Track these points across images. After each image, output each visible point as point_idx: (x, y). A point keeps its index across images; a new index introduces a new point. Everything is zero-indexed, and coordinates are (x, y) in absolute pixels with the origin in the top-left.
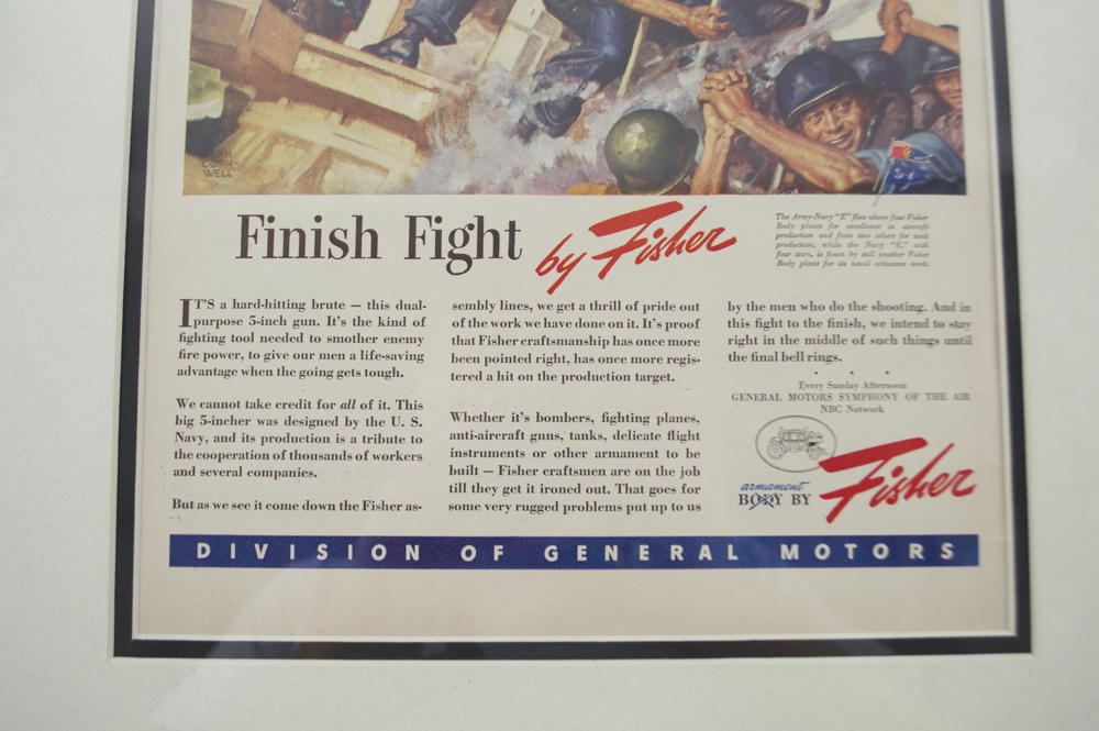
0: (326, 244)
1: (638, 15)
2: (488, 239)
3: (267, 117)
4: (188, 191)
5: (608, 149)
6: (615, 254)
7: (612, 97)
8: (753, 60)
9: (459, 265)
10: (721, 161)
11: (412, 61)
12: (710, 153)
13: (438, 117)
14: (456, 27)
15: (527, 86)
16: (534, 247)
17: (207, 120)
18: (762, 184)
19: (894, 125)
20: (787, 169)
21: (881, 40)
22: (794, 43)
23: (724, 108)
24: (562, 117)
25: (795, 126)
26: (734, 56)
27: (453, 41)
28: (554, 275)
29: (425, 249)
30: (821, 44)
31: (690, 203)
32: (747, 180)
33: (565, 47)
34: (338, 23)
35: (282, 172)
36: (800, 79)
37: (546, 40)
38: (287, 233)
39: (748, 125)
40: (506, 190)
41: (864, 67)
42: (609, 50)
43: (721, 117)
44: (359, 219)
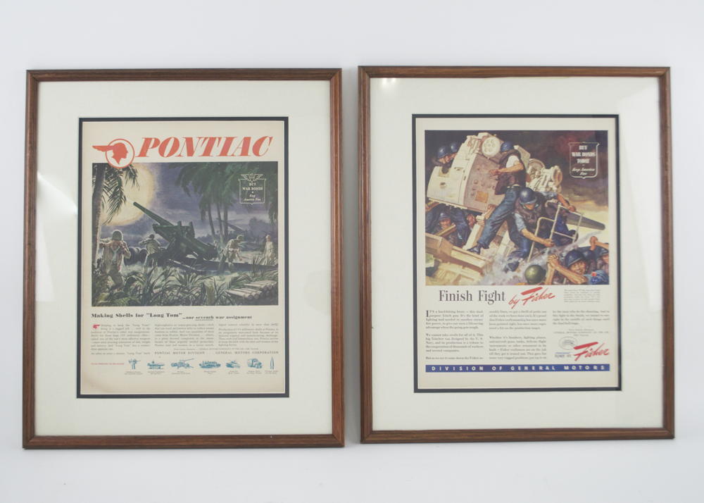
0: (460, 297)
1: (532, 241)
2: (498, 296)
3: (445, 267)
4: (427, 284)
5: (525, 275)
6: (527, 299)
7: (526, 262)
8: (559, 252)
9: (491, 302)
10: (552, 277)
11: (479, 253)
12: (549, 275)
13: (485, 267)
14: (489, 244)
15: (506, 259)
16: (508, 298)
17: (430, 268)
18: (561, 282)
19: (592, 268)
20: (568, 279)
21: (590, 247)
22: (569, 248)
23: (553, 265)
24: (515, 267)
25: (569, 268)
26: (555, 251)
27: (488, 248)
28: (513, 304)
29: (483, 298)
30: (576, 248)
31: (544, 287)
32: (558, 281)
33: (515, 249)
34: (461, 244)
35: (449, 280)
36: (571, 257)
37: (510, 248)
38: (451, 295)
39: (559, 268)
40: (501, 284)
41: (586, 254)
42: (525, 250)
43: (552, 267)
44: (467, 292)
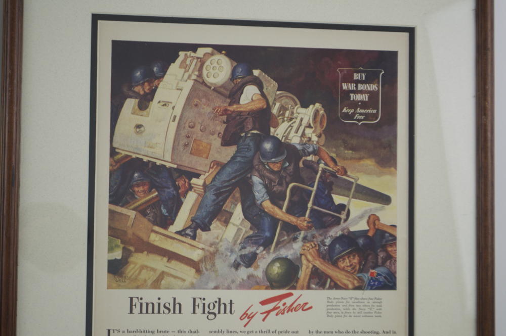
0: (162, 308)
1: (279, 220)
2: (222, 307)
3: (140, 259)
4: (109, 287)
5: (266, 273)
6: (268, 312)
7: (268, 253)
8: (320, 238)
9: (211, 316)
10: (308, 278)
11: (194, 237)
12: (304, 273)
13: (204, 259)
14: (210, 224)
15: (237, 248)
16: (239, 309)
17: (116, 260)
18: (322, 286)
19: (371, 264)
20: (332, 280)
21: (367, 231)
22: (336, 232)
23: (309, 257)
24: (250, 260)
25: (335, 264)
26: (313, 236)
27: (209, 230)
28: (246, 320)
29: (199, 310)
30: (346, 232)
31: (296, 293)
32: (317, 284)
33: (251, 233)
34: (166, 222)
35: (145, 281)
36: (337, 246)
37: (244, 230)
38: (147, 304)
39: (318, 264)
40: (229, 288)
41: (361, 241)
42: (267, 234)
43: (308, 260)
44: (175, 299)
